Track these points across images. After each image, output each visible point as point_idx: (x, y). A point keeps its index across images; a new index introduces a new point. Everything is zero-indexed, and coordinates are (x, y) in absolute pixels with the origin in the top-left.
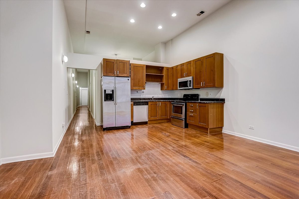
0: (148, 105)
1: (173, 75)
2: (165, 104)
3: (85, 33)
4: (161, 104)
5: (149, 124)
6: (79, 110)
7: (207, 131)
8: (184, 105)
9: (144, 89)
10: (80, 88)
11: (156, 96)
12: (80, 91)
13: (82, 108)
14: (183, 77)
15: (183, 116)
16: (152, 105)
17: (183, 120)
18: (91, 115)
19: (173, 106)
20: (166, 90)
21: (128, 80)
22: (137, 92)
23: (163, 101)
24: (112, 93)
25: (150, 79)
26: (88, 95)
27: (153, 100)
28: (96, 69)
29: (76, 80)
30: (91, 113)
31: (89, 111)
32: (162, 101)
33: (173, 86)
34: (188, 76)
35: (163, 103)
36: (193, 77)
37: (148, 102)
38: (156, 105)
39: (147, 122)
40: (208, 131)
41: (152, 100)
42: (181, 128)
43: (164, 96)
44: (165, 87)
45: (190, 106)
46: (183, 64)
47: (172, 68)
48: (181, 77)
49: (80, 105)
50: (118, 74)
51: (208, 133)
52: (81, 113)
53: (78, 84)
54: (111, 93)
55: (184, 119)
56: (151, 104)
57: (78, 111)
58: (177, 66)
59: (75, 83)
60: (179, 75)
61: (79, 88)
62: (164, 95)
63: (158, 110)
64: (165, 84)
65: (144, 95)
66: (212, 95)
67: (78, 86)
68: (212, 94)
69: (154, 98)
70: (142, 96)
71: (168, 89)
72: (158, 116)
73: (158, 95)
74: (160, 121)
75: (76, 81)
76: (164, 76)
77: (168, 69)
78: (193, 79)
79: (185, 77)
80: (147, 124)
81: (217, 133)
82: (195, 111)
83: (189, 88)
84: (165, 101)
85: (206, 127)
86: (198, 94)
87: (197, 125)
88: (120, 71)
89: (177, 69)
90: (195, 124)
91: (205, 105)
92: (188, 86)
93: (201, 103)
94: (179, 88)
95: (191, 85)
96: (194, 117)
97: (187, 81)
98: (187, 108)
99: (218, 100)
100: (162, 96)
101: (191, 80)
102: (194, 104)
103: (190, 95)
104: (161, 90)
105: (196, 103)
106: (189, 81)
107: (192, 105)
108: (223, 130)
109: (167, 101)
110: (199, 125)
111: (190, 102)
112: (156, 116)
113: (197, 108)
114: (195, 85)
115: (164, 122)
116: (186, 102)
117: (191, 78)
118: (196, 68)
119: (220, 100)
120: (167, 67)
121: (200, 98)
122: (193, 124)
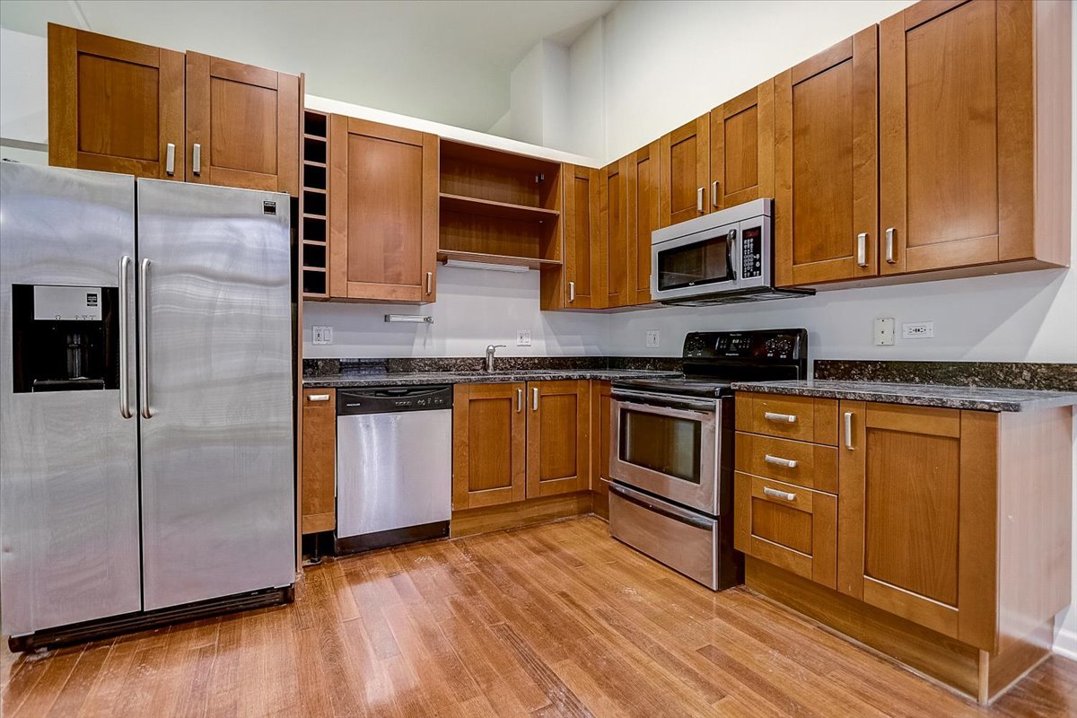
0: (447, 404)
1: (617, 216)
2: (566, 399)
4: (541, 397)
8: (713, 410)
9: (432, 300)
11: (511, 348)
14: (692, 213)
15: (704, 495)
16: (481, 407)
17: (710, 529)
19: (624, 412)
20: (572, 307)
21: (270, 209)
22: (386, 318)
23: (553, 379)
24: (101, 319)
25: (474, 240)
27: (495, 368)
33: (618, 279)
34: (727, 198)
35: (555, 389)
36: (773, 203)
37: (452, 385)
38: (506, 404)
39: (447, 523)
40: (976, 671)
41: (485, 368)
43: (562, 344)
44: (569, 287)
45: (770, 422)
46: (693, 125)
47: (612, 172)
48: (677, 220)
50: (197, 170)
54: (95, 313)
55: (714, 523)
56: (473, 398)
58: (643, 155)
60: (659, 206)
62: (563, 337)
63: (519, 436)
64: (564, 269)
65: (435, 340)
66: (930, 334)
68: (929, 326)
69: (496, 360)
70: (422, 348)
71: (583, 303)
72: (519, 480)
73: (526, 340)
74: (535, 511)
76: (561, 222)
77: (584, 176)
78: (773, 217)
80: (448, 535)
81: (1024, 675)
82: (824, 469)
83: (742, 283)
84: (569, 378)
85: (955, 636)
86: (801, 333)
87: (848, 590)
88: (218, 145)
89: (647, 173)
90: (815, 580)
91: (946, 425)
92: (731, 276)
93: (894, 404)
94: (656, 294)
95: (758, 264)
96: (808, 516)
97: (723, 239)
98: (734, 434)
99: (1002, 376)
100: (547, 345)
101: (762, 222)
102: (810, 408)
103: (736, 338)
104: (541, 309)
105: (836, 398)
106: (744, 232)
107: (792, 418)
108: (1062, 632)
109: (584, 378)
110: (870, 597)
111: (771, 394)
112: (507, 482)
113: (850, 445)
114: (794, 264)
115: (560, 514)
116: (733, 392)
117: (752, 212)
118: (805, 131)
119: (1025, 373)
120: (577, 166)
121: (816, 362)
122: (794, 568)
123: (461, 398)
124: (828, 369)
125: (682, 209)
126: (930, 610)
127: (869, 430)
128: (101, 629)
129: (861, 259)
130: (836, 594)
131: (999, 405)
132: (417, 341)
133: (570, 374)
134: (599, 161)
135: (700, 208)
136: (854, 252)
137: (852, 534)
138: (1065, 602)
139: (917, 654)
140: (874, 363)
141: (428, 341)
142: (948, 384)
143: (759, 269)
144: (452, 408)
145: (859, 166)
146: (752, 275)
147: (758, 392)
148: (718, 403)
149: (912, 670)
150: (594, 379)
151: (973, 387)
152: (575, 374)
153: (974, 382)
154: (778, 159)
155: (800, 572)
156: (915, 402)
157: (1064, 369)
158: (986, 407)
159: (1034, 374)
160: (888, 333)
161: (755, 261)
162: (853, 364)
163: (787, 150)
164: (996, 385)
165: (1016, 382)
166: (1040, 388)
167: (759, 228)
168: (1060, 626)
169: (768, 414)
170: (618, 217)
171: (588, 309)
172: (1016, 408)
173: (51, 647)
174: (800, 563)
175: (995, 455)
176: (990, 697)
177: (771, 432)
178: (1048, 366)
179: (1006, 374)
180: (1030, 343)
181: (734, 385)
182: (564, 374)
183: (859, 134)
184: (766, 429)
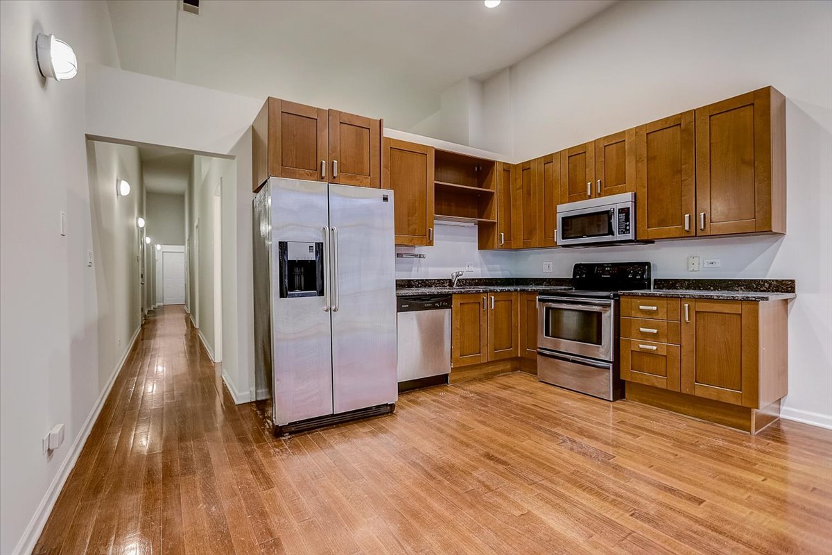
0: (449, 306)
2: (507, 303)
3: (178, 8)
4: (495, 302)
5: (453, 381)
6: (155, 322)
7: (746, 423)
9: (431, 243)
10: (158, 247)
12: (158, 256)
13: (166, 316)
14: (583, 196)
15: (605, 351)
16: (466, 306)
17: (609, 368)
18: (201, 344)
19: (548, 309)
20: (502, 248)
21: (385, 199)
22: (398, 255)
23: (501, 291)
24: (314, 258)
25: (443, 207)
26: (186, 269)
28: (231, 151)
29: (141, 214)
30: (201, 335)
31: (192, 327)
32: (499, 289)
33: (530, 232)
34: (606, 191)
35: (501, 297)
36: (635, 194)
37: (451, 295)
38: (478, 306)
39: (447, 375)
40: (750, 419)
41: (451, 285)
42: (594, 399)
43: (489, 270)
44: (500, 236)
45: (642, 311)
46: (583, 147)
47: (526, 167)
48: (571, 200)
49: (157, 304)
50: (335, 175)
51: (749, 430)
52: (160, 336)
53: (149, 230)
54: (312, 256)
55: (611, 365)
56: (461, 304)
57: (150, 326)
58: (548, 159)
59: (137, 226)
60: (560, 190)
61: (153, 248)
62: (491, 266)
63: (484, 325)
64: (497, 225)
65: (423, 269)
66: (719, 265)
67: (148, 240)
68: (718, 261)
70: (417, 273)
71: (508, 247)
72: (484, 350)
73: (471, 268)
74: (490, 369)
75: (142, 217)
76: (495, 197)
77: (508, 168)
78: (636, 203)
79: (590, 197)
80: (447, 383)
81: (769, 424)
82: (673, 332)
83: (618, 237)
84: (509, 291)
85: (740, 405)
86: (648, 264)
87: (686, 391)
88: (343, 161)
89: (551, 170)
90: (669, 389)
91: (736, 308)
92: (611, 233)
93: (710, 299)
94: (560, 241)
95: (628, 228)
96: (664, 358)
97: (607, 212)
98: (619, 318)
99: (755, 286)
100: (482, 271)
101: (630, 205)
102: (664, 302)
103: (608, 267)
104: (479, 249)
105: (679, 297)
106: (619, 210)
107: (655, 308)
108: (783, 408)
109: (516, 290)
110: (698, 393)
111: (643, 296)
112: (478, 351)
113: (687, 319)
114: (648, 228)
115: (503, 371)
116: (619, 296)
117: (623, 199)
118: (654, 158)
119: (766, 284)
120: (504, 163)
121: (655, 280)
122: (657, 384)
123: (456, 302)
124: (661, 284)
125: (576, 193)
126: (728, 395)
127: (696, 312)
128: (311, 425)
129: (687, 228)
130: (680, 394)
131: (759, 298)
132: (414, 269)
133: (509, 288)
134: (515, 161)
135: (589, 194)
136: (682, 223)
137: (688, 363)
138: (785, 394)
139: (720, 417)
140: (689, 280)
141: (419, 269)
142: (728, 290)
143: (629, 230)
144: (451, 308)
145: (686, 180)
146: (624, 233)
147: (635, 296)
148: (612, 302)
149: (719, 425)
150: (524, 290)
151: (741, 292)
152: (512, 288)
153: (741, 289)
154: (637, 171)
155: (659, 386)
156: (720, 298)
157: (784, 282)
158: (754, 299)
159: (770, 285)
160: (696, 264)
161: (626, 226)
162: (677, 281)
163: (643, 167)
164: (752, 290)
165: (762, 289)
166: (773, 292)
167: (629, 208)
168: (783, 405)
169: (641, 307)
170: (530, 194)
171: (510, 249)
172: (767, 299)
173: (291, 433)
174: (660, 382)
175: (758, 320)
176: (756, 431)
177: (642, 316)
178: (777, 281)
179: (757, 285)
180: (767, 270)
181: (620, 292)
182: (506, 288)
183: (684, 164)
184: (639, 315)
